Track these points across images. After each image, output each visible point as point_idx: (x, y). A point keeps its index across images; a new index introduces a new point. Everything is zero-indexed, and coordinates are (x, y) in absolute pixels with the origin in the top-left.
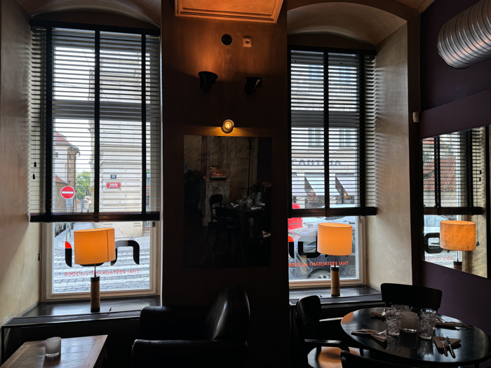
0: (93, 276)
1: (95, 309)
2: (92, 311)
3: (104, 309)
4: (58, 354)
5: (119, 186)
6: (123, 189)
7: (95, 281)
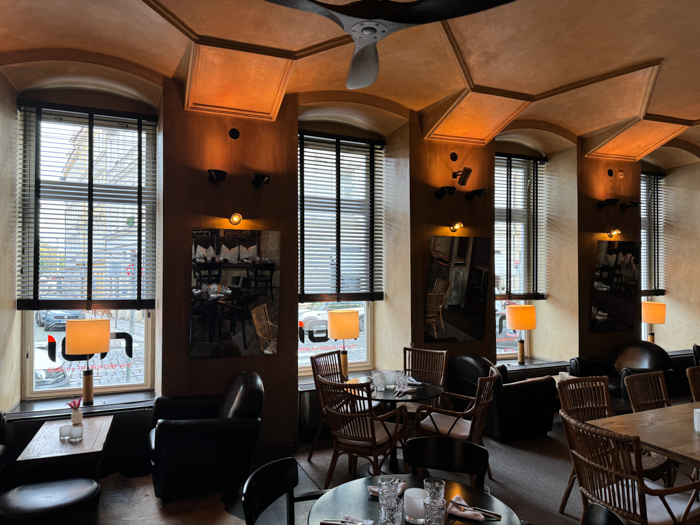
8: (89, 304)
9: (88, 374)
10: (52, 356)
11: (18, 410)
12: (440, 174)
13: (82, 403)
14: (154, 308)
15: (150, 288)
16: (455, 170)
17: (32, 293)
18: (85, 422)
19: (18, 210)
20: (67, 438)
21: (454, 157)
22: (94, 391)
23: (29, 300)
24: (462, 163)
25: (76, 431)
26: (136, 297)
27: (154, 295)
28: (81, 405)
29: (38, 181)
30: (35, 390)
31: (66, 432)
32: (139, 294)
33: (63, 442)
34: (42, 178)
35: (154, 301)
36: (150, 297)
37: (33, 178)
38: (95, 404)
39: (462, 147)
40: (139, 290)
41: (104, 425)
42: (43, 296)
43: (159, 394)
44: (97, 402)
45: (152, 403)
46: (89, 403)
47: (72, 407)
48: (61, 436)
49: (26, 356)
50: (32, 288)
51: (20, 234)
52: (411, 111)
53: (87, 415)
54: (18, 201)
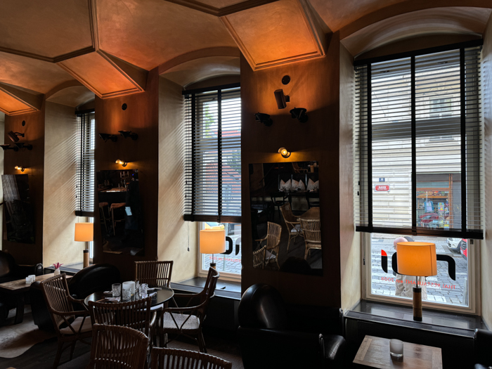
0: (415, 287)
1: (418, 318)
2: (414, 319)
3: (427, 319)
4: (401, 355)
5: (388, 188)
6: (391, 192)
7: (417, 291)
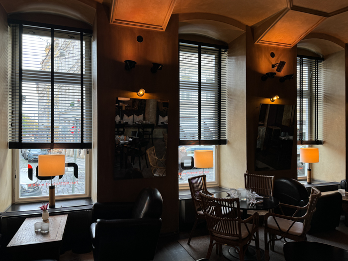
8: (51, 145)
9: (52, 188)
10: (30, 177)
11: (10, 211)
12: (265, 65)
13: (48, 206)
14: (91, 148)
15: (89, 136)
16: (274, 63)
17: (18, 138)
18: (50, 219)
19: (9, 87)
20: (39, 230)
21: (273, 55)
22: (56, 198)
23: (16, 143)
24: (278, 59)
25: (45, 226)
26: (80, 142)
27: (91, 140)
28: (48, 208)
29: (21, 70)
30: (20, 197)
31: (39, 226)
32: (82, 139)
33: (37, 233)
34: (23, 68)
35: (91, 143)
36: (88, 142)
37: (18, 68)
38: (56, 207)
39: (277, 49)
40: (82, 137)
41: (62, 221)
42: (24, 140)
43: (95, 201)
44: (58, 205)
45: (91, 207)
46: (52, 206)
47: (42, 209)
48: (35, 229)
49: (15, 177)
50: (18, 135)
51: (11, 102)
52: (247, 26)
53: (52, 214)
54: (9, 81)
